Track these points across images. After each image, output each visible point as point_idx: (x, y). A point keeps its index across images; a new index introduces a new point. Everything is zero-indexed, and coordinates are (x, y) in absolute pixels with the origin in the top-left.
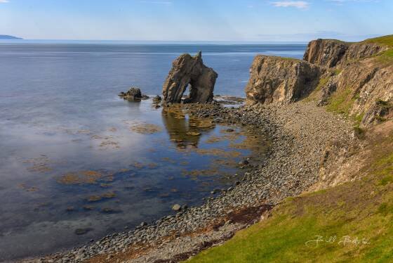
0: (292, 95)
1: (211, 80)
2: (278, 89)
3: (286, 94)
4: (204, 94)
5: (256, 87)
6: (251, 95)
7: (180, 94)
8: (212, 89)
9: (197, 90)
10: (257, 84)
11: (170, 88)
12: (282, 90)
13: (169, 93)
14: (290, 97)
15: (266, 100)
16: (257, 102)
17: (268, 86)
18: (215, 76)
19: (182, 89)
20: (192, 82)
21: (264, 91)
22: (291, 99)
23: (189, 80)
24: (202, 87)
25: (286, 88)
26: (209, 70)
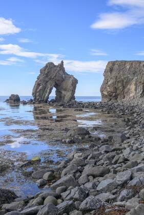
0: (141, 91)
1: (72, 85)
2: (128, 87)
3: (136, 90)
4: (66, 96)
5: (109, 86)
6: (105, 93)
7: (46, 95)
8: (73, 92)
9: (61, 93)
10: (109, 83)
11: (38, 90)
12: (133, 87)
13: (38, 94)
14: (141, 93)
15: (119, 97)
16: (110, 100)
17: (120, 84)
18: (75, 82)
19: (48, 91)
20: (57, 86)
21: (116, 89)
22: (141, 94)
23: (54, 84)
24: (65, 90)
25: (136, 84)
26: (71, 76)
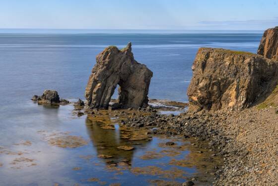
0: (244, 99)
1: (145, 81)
2: (227, 92)
3: (237, 97)
4: (137, 97)
5: (200, 89)
6: (195, 98)
7: (107, 98)
8: (146, 91)
9: (128, 92)
10: (201, 85)
11: (95, 90)
12: (232, 92)
13: (94, 96)
14: (243, 102)
15: (214, 105)
16: (202, 108)
17: (215, 88)
18: (150, 74)
19: (110, 91)
20: (122, 83)
21: (210, 94)
22: (244, 104)
23: (117, 80)
24: (134, 88)
25: (237, 90)
26: (142, 67)
